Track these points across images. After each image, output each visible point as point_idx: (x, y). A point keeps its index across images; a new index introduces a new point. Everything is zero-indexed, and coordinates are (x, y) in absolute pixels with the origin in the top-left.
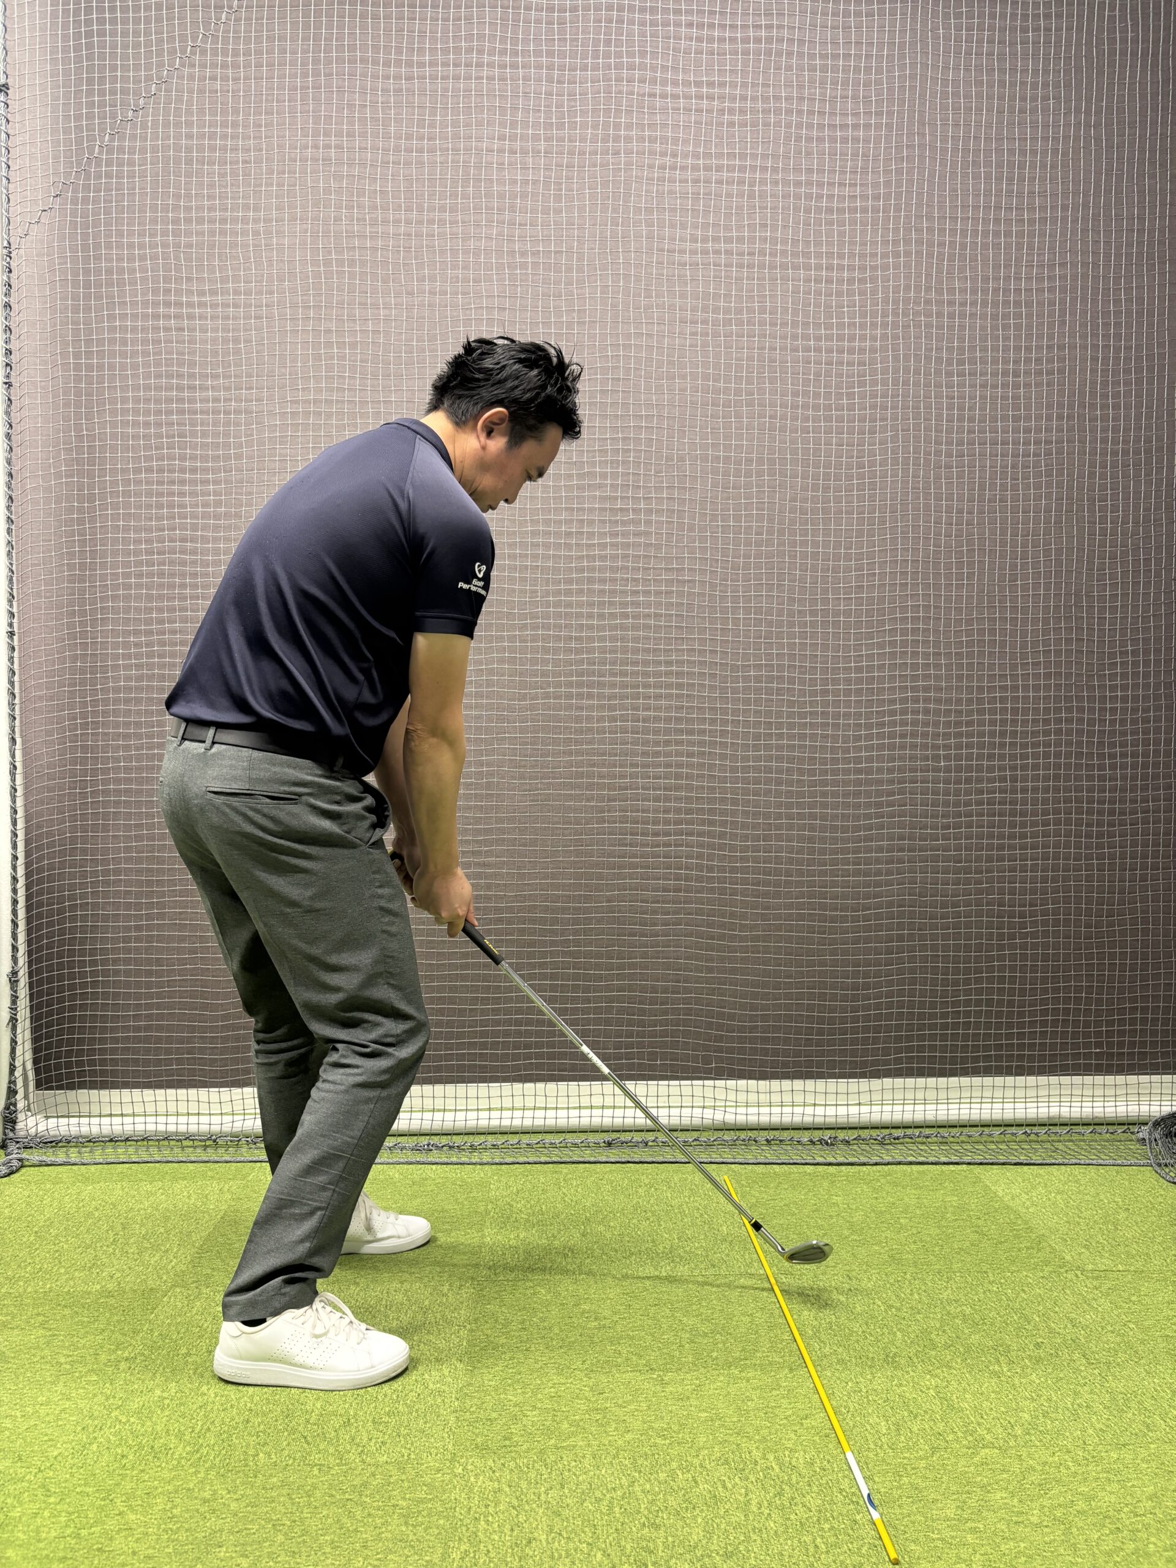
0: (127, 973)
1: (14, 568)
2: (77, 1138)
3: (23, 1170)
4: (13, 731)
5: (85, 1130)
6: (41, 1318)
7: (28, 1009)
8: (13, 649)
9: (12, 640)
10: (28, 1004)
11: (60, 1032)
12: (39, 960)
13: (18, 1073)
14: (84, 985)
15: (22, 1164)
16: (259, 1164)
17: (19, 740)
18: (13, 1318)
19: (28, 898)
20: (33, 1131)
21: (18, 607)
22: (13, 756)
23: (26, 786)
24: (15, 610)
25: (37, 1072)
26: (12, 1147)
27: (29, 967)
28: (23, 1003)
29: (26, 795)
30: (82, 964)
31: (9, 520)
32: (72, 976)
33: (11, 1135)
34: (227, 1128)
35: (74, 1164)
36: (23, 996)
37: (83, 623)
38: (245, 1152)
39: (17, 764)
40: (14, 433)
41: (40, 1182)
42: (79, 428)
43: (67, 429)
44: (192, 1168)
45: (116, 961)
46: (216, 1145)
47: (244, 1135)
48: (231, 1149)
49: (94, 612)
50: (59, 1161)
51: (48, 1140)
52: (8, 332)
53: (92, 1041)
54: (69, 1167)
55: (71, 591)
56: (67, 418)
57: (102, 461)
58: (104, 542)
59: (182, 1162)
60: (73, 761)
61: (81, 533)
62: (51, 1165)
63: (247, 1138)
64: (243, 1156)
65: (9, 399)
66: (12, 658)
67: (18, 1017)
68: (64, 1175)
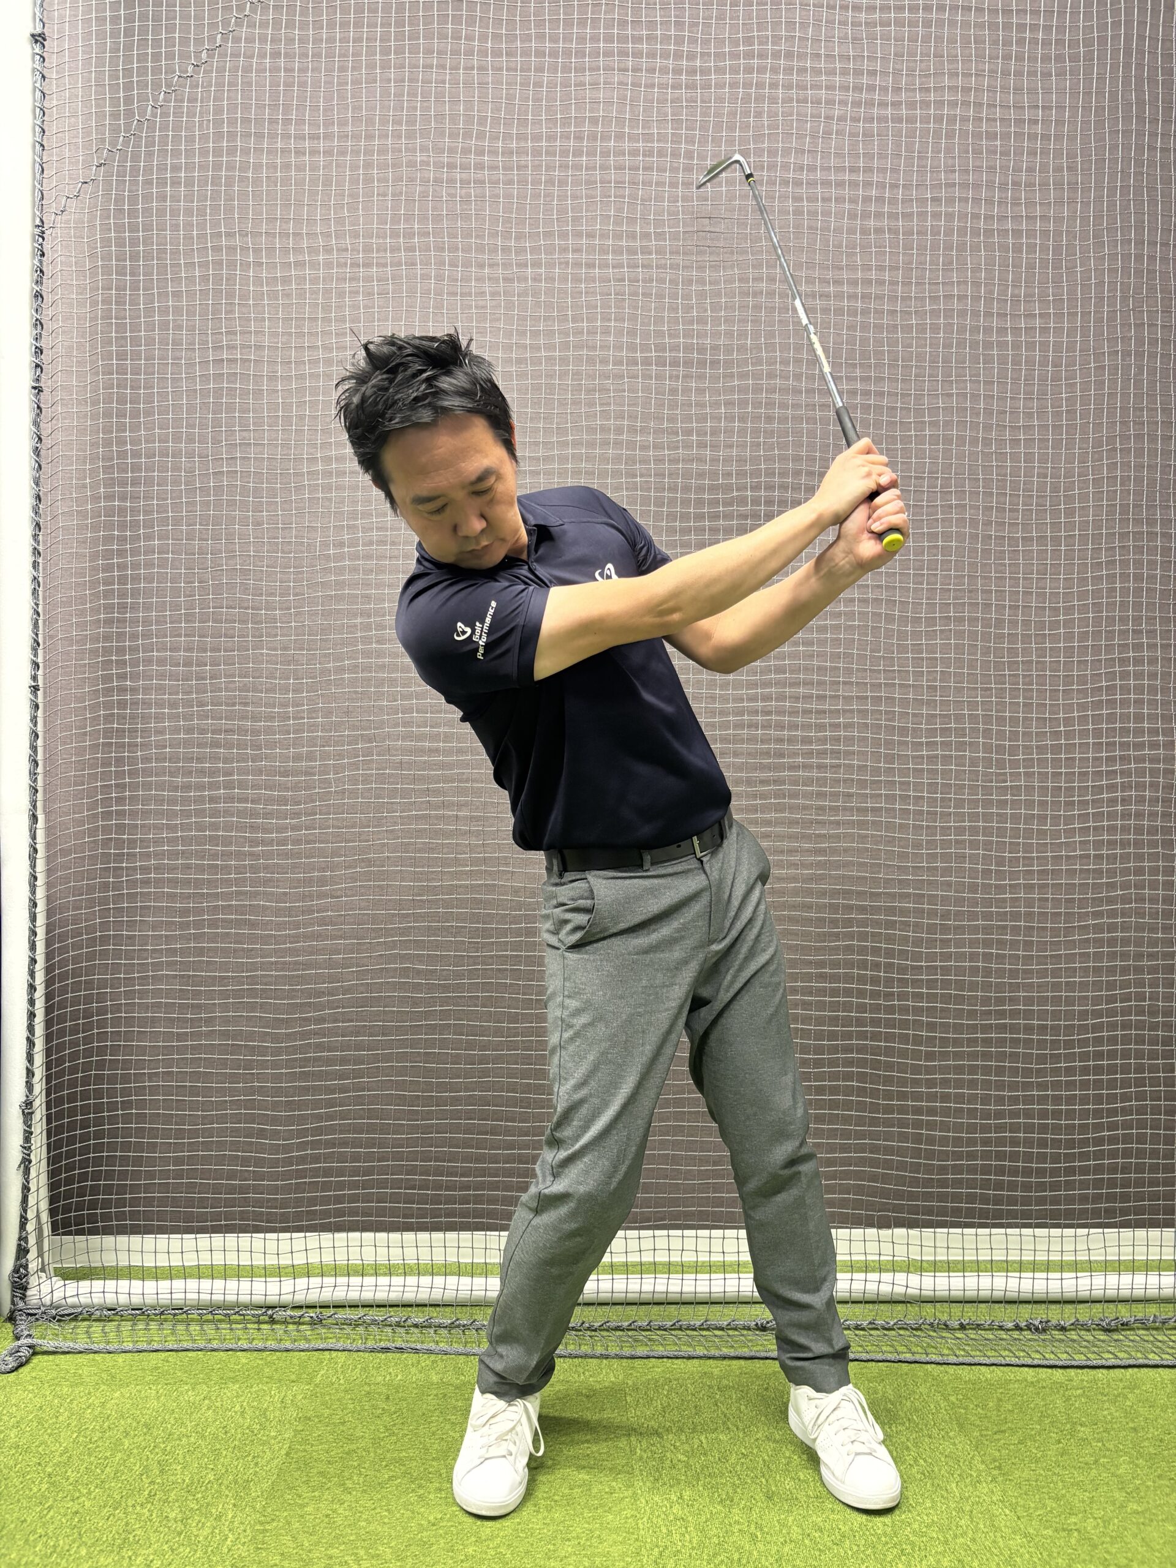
0: (168, 1105)
1: (40, 610)
2: (101, 1308)
3: (36, 1360)
4: (35, 807)
5: (110, 1299)
7: (45, 1148)
8: (37, 707)
9: (36, 697)
10: (45, 1141)
11: (83, 1177)
12: (59, 1087)
13: (30, 1227)
14: (113, 1120)
15: (35, 1351)
16: (327, 1353)
17: (41, 817)
19: (48, 1010)
20: (47, 1300)
21: (45, 657)
22: (34, 837)
23: (49, 872)
24: (40, 660)
25: (55, 1229)
26: (22, 1327)
27: (48, 1094)
28: (39, 1141)
29: (49, 885)
30: (112, 1093)
31: (36, 552)
32: (99, 1108)
33: (21, 1305)
34: (286, 1298)
35: (96, 1352)
36: (39, 1131)
37: (122, 677)
38: (308, 1333)
39: (38, 846)
40: (43, 447)
41: (56, 1381)
42: (121, 442)
43: (108, 443)
44: (244, 1361)
45: (154, 1090)
46: (272, 1321)
47: (307, 1307)
48: (291, 1327)
49: (135, 663)
50: (79, 1346)
51: (66, 1312)
52: (39, 327)
53: (122, 1189)
54: (91, 1356)
55: (107, 638)
56: (107, 430)
57: (149, 481)
58: (149, 579)
59: (231, 1350)
60: (106, 843)
61: (122, 567)
62: (68, 1353)
63: (312, 1313)
64: (307, 1340)
65: (39, 407)
66: (36, 717)
67: (32, 1157)
68: (85, 1371)
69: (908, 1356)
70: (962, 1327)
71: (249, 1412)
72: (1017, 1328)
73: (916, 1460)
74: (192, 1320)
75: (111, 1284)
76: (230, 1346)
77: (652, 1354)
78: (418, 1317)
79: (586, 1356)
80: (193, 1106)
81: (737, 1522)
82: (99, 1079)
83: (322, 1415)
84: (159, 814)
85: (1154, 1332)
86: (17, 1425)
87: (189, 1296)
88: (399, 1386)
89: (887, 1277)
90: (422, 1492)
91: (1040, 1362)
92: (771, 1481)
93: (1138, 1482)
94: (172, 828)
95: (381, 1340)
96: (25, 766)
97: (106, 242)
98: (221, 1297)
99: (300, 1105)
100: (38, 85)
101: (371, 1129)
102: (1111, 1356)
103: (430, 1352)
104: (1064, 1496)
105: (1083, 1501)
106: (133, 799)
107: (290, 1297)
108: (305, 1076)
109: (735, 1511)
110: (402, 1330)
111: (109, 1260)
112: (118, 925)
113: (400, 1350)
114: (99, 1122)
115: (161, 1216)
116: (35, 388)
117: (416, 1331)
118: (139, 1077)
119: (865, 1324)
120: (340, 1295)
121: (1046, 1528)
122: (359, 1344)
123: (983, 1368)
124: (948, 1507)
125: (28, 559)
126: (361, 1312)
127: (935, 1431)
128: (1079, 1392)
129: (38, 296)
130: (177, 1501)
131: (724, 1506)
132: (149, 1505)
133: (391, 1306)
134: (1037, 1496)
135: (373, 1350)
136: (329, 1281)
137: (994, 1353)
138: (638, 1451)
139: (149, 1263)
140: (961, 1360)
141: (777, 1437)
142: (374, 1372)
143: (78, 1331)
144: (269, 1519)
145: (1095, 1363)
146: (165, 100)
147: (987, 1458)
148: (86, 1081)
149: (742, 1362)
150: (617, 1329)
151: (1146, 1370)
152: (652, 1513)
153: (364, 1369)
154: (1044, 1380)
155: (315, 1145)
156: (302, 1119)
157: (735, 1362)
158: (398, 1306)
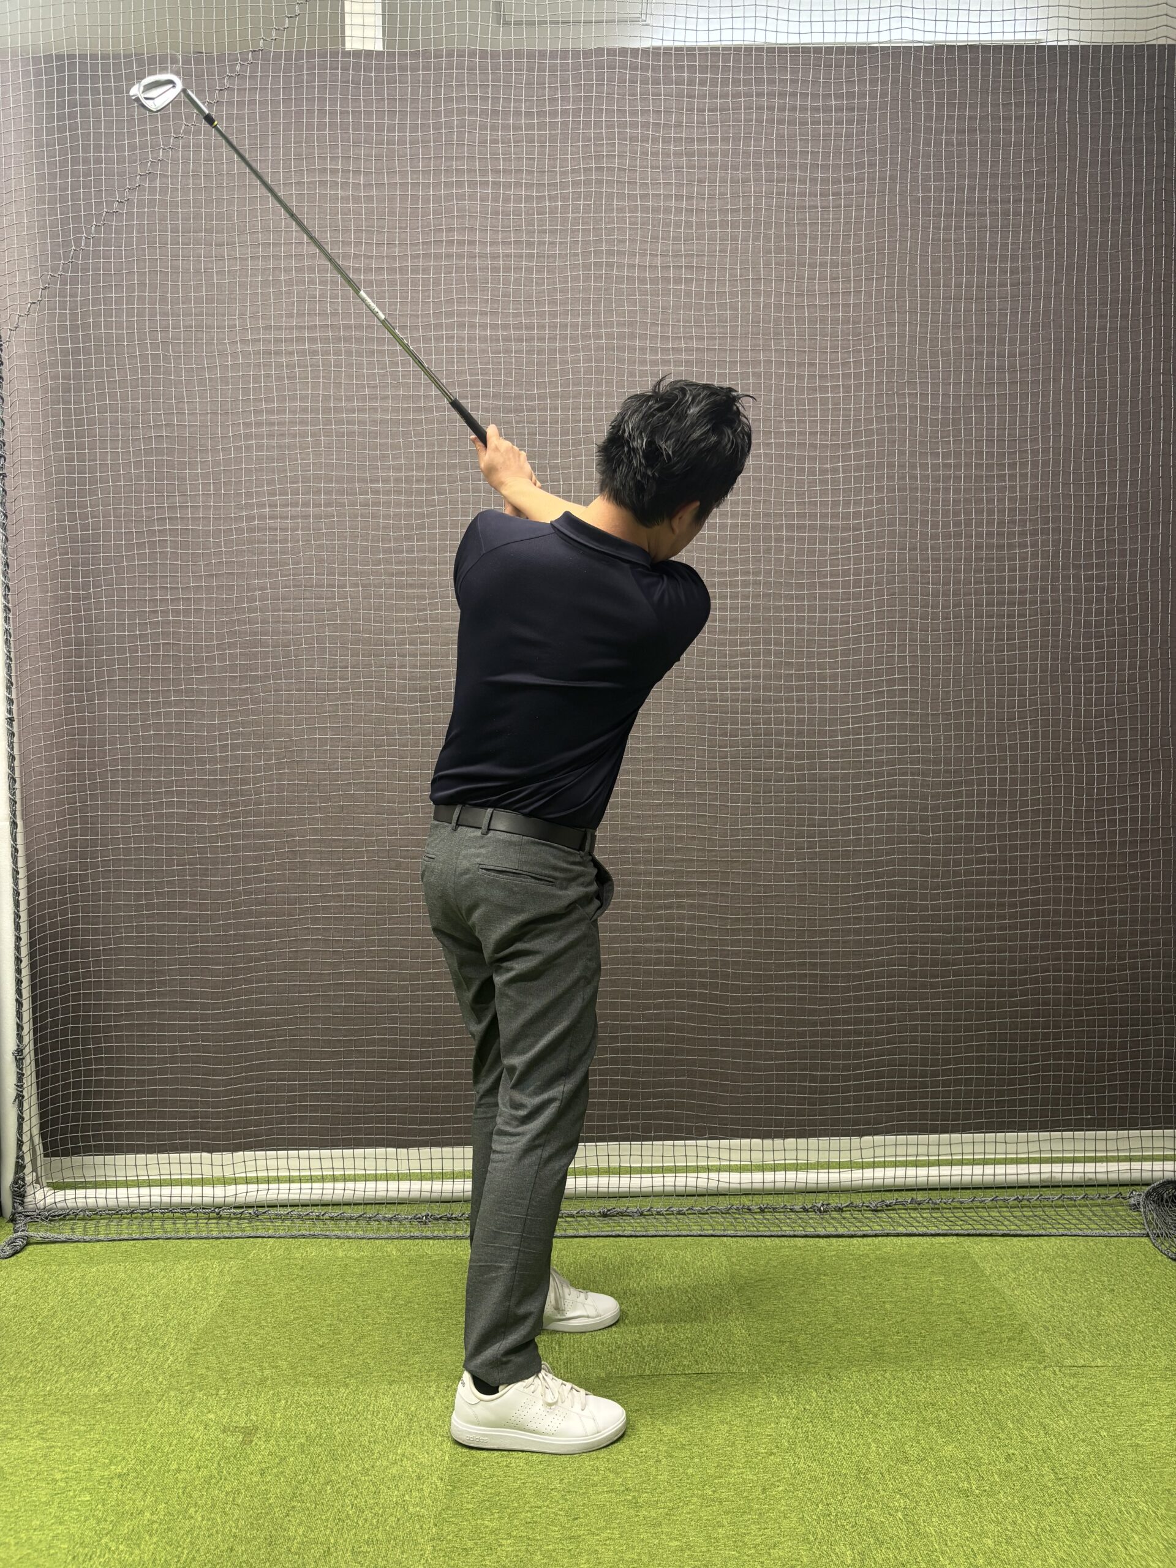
2: (84, 1210)
3: (30, 1248)
4: (14, 815)
5: (91, 1202)
6: (39, 1427)
7: (34, 1086)
8: (13, 734)
9: (12, 727)
10: (34, 1080)
11: (66, 1108)
12: (43, 1038)
13: (25, 1148)
14: (88, 1062)
15: (28, 1241)
16: (260, 1240)
17: (20, 824)
18: (13, 1426)
19: (33, 977)
20: (41, 1205)
21: (18, 693)
22: (14, 839)
23: (29, 867)
24: (13, 697)
25: (45, 1148)
26: (21, 1222)
27: (35, 1044)
28: (30, 1080)
29: (29, 878)
30: (85, 1041)
33: (20, 1209)
34: (230, 1200)
35: (78, 1241)
36: (29, 1073)
37: (81, 709)
38: (246, 1225)
39: (19, 847)
41: (46, 1262)
43: (61, 518)
44: (194, 1245)
45: (119, 1039)
46: (220, 1218)
47: (247, 1206)
48: (233, 1221)
49: (91, 697)
50: (65, 1237)
51: (56, 1213)
53: (96, 1117)
54: (74, 1244)
55: (68, 677)
56: (60, 507)
57: (96, 549)
58: (99, 629)
59: (184, 1238)
60: (73, 844)
61: (75, 620)
62: (57, 1242)
63: (251, 1211)
64: (245, 1230)
65: (4, 490)
66: (12, 743)
67: (25, 1093)
68: (69, 1255)
69: (711, 1232)
70: (760, 1208)
71: (195, 1280)
72: (805, 1210)
74: (156, 1217)
75: (91, 1192)
78: (335, 1212)
80: (152, 1050)
82: (75, 1031)
83: (251, 1279)
84: (115, 818)
85: (911, 1212)
87: (154, 1199)
88: (312, 1260)
91: (811, 1234)
94: (127, 830)
95: (302, 1230)
97: (52, 353)
98: (178, 1200)
102: (868, 1228)
103: (339, 1238)
106: (94, 807)
110: (320, 1222)
111: (90, 1175)
112: (86, 908)
113: (317, 1236)
114: (77, 1064)
117: (331, 1222)
118: (107, 1029)
120: (272, 1196)
122: (285, 1232)
123: (765, 1239)
126: (289, 1209)
128: (834, 1253)
133: (312, 1205)
134: (770, 1321)
135: (293, 1237)
136: (264, 1186)
137: (779, 1228)
139: (121, 1176)
140: (751, 1233)
142: (294, 1252)
143: (65, 1227)
144: (201, 1347)
148: (64, 1032)
153: (286, 1250)
154: (810, 1246)
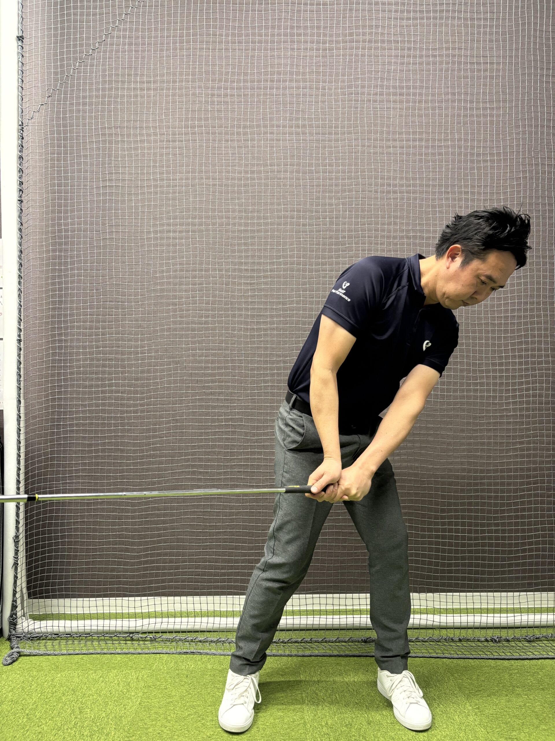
0: (82, 536)
1: (22, 304)
2: (51, 634)
3: (21, 659)
4: (19, 396)
5: (56, 629)
7: (24, 558)
8: (20, 349)
9: (20, 345)
10: (25, 554)
11: (43, 571)
12: (31, 529)
13: (18, 595)
14: (57, 544)
15: (20, 654)
16: (158, 655)
17: (22, 401)
19: (26, 492)
20: (26, 630)
21: (24, 326)
22: (19, 411)
23: (26, 427)
24: (22, 327)
25: (30, 596)
26: (14, 643)
27: (26, 533)
28: (22, 554)
29: (26, 433)
30: (56, 531)
31: (20, 277)
32: (50, 539)
33: (14, 632)
34: (139, 629)
35: (49, 655)
36: (22, 550)
37: (60, 335)
38: (149, 645)
39: (21, 415)
40: (23, 228)
41: (30, 669)
42: (60, 225)
43: (53, 225)
44: (119, 659)
45: (76, 530)
46: (132, 640)
47: (149, 633)
48: (141, 642)
49: (66, 328)
50: (41, 652)
51: (35, 636)
52: (21, 172)
53: (61, 577)
54: (47, 657)
55: (53, 316)
56: (53, 219)
57: (73, 243)
58: (73, 289)
59: (113, 654)
60: (53, 413)
61: (60, 283)
62: (36, 655)
63: (151, 636)
64: (148, 649)
65: (21, 209)
66: (20, 354)
67: (19, 562)
68: (44, 664)
69: (434, 655)
70: (460, 640)
71: (122, 684)
72: (487, 640)
73: (438, 705)
74: (94, 639)
75: (56, 622)
76: (112, 652)
77: (312, 654)
78: (201, 637)
79: (281, 656)
80: (94, 537)
81: (354, 736)
82: (50, 525)
83: (156, 685)
84: (78, 399)
85: (551, 642)
86: (12, 690)
87: (93, 628)
88: (193, 671)
89: (424, 616)
90: (203, 721)
91: (497, 657)
92: (369, 716)
93: (545, 715)
94: (84, 406)
95: (184, 649)
96: (15, 378)
97: (52, 132)
98: (108, 628)
99: (145, 537)
100: (20, 60)
101: (178, 547)
102: (531, 654)
103: (207, 654)
104: (509, 722)
105: (519, 724)
106: (66, 392)
107: (141, 628)
108: (147, 523)
109: (353, 730)
110: (194, 644)
111: (55, 611)
112: (59, 452)
113: (193, 653)
114: (50, 545)
115: (80, 590)
116: (19, 200)
117: (200, 644)
118: (69, 524)
119: (414, 639)
120: (164, 627)
121: (501, 738)
122: (173, 650)
123: (470, 660)
124: (454, 728)
125: (16, 280)
126: (174, 635)
127: (448, 691)
128: (516, 671)
129: (21, 158)
130: (88, 726)
131: (347, 728)
132: (74, 729)
133: (188, 632)
134: (497, 722)
135: (180, 653)
136: (159, 620)
137: (475, 653)
138: (306, 701)
139: (74, 612)
140: (460, 656)
141: (372, 694)
142: (181, 664)
143: (41, 645)
144: (131, 735)
145: (523, 657)
146: (79, 66)
147: (473, 704)
148: (44, 526)
149: (355, 658)
150: (296, 642)
151: (548, 660)
152: (313, 731)
153: (176, 663)
154: (499, 666)
155: (152, 555)
156: (147, 543)
157: (352, 658)
158: (192, 632)
